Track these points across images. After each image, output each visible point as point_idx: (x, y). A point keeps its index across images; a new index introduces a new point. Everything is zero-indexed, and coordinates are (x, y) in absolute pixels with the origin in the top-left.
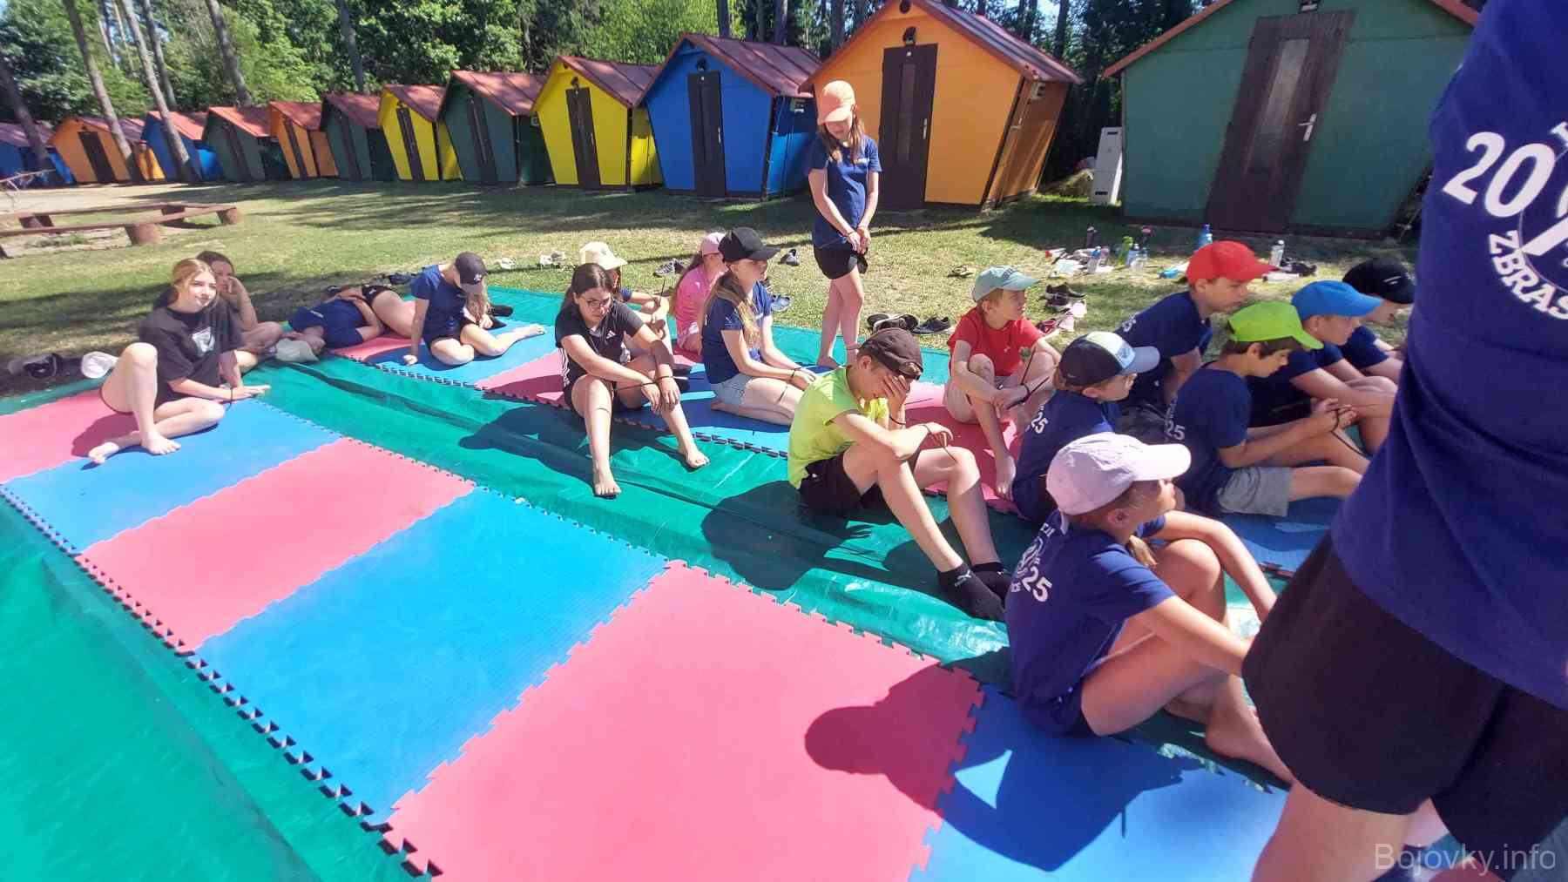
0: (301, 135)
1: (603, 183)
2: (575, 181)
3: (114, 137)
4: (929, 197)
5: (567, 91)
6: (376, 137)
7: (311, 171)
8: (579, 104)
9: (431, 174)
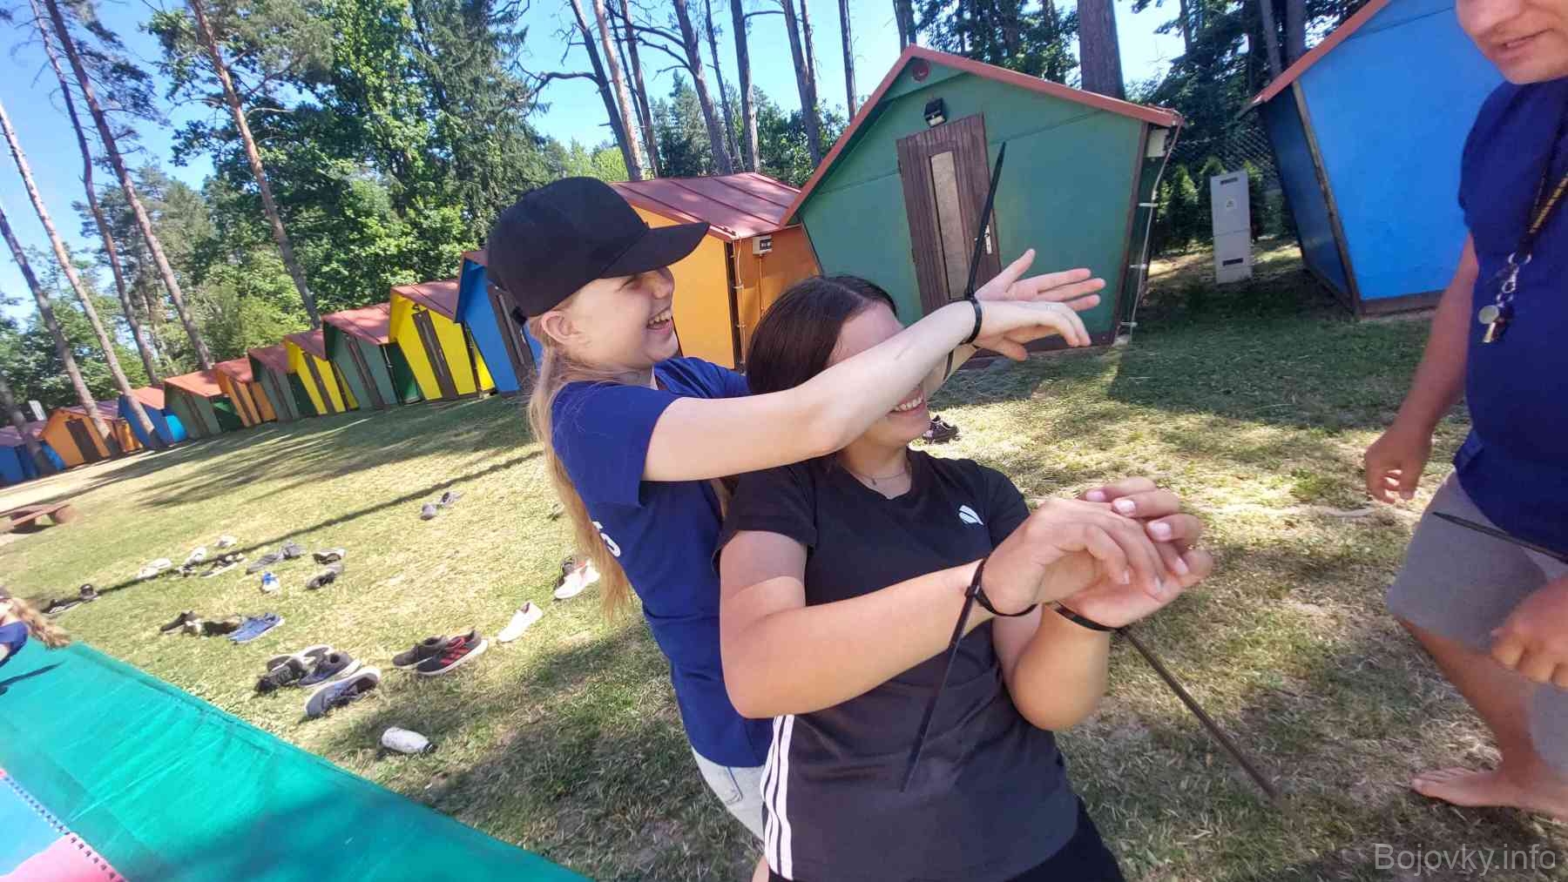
0: (243, 388)
1: (460, 393)
2: (440, 395)
3: (93, 421)
5: (413, 316)
6: (294, 378)
7: (257, 420)
8: (423, 324)
9: (339, 406)
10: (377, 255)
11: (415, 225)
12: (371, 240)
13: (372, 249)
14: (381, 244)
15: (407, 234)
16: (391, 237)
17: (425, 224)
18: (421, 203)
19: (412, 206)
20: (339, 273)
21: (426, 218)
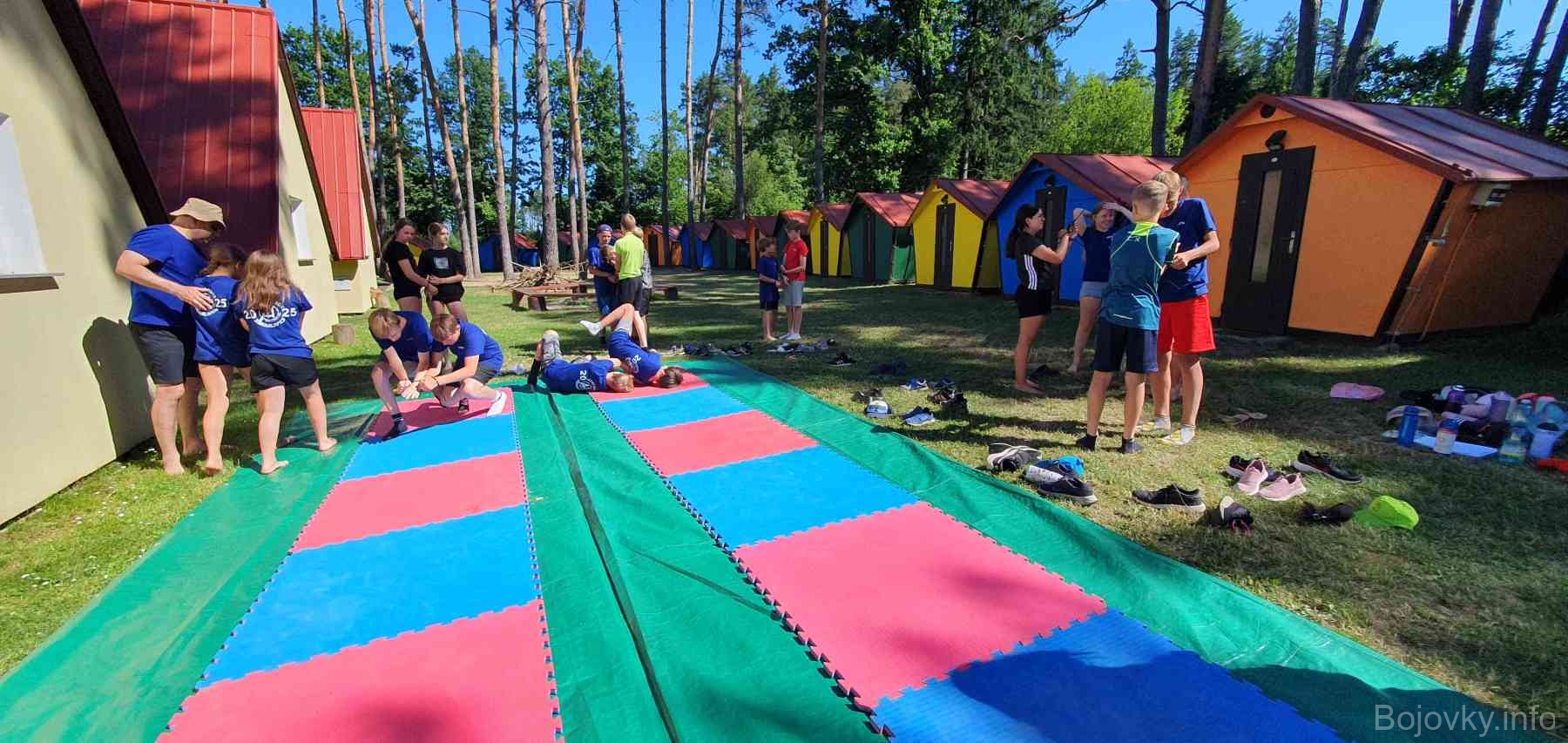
1: (954, 285)
2: (932, 283)
4: (1293, 323)
5: (938, 207)
8: (945, 218)
9: (833, 271)
10: (877, 153)
11: (917, 132)
12: (874, 139)
13: (875, 147)
14: (882, 143)
15: (906, 138)
16: (891, 139)
17: (924, 132)
18: (927, 114)
19: (918, 114)
20: (844, 163)
21: (926, 126)
